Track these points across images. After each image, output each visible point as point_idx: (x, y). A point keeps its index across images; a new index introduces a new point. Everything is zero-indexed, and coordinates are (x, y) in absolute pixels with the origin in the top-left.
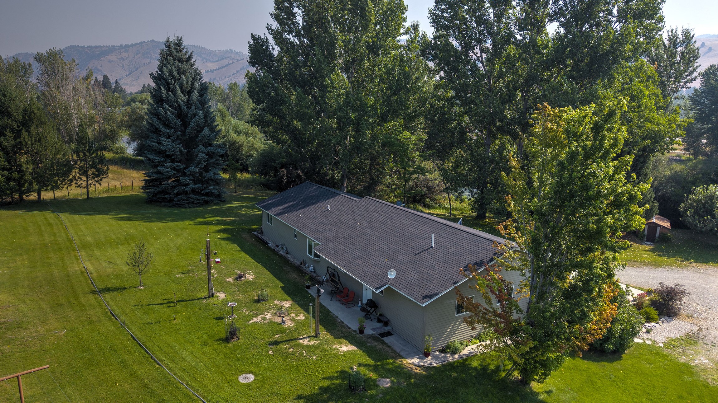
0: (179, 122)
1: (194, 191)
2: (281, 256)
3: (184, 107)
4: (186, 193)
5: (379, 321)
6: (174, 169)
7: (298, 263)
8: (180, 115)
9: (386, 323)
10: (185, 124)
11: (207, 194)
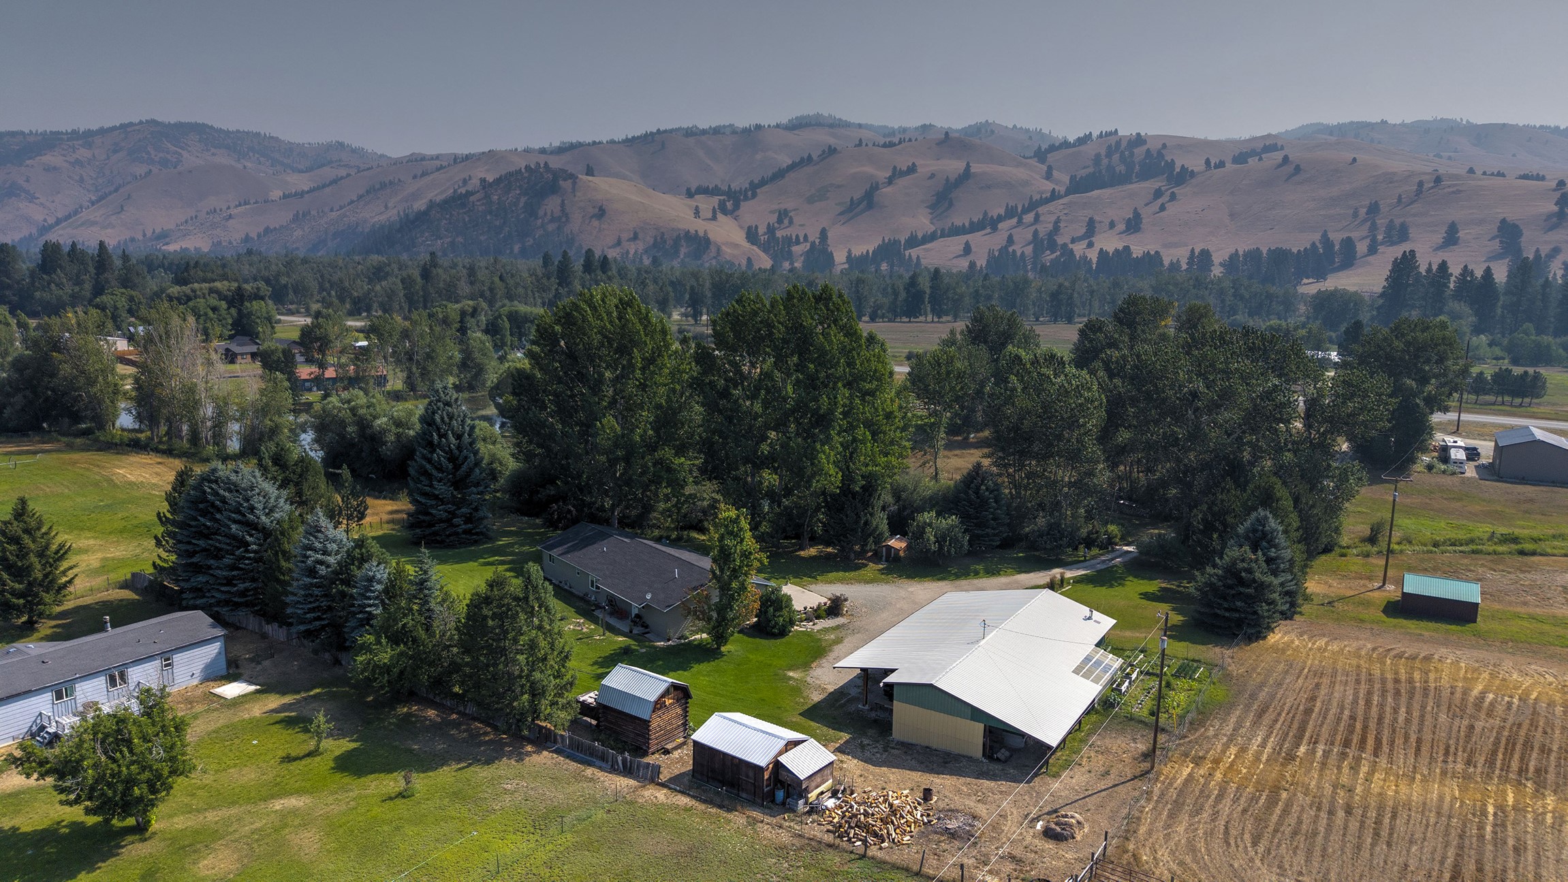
0: (450, 466)
1: (465, 532)
2: (566, 590)
3: (456, 452)
4: (457, 534)
5: (643, 626)
6: (446, 511)
7: (581, 595)
8: (452, 458)
9: (647, 627)
10: (457, 467)
11: (477, 534)
